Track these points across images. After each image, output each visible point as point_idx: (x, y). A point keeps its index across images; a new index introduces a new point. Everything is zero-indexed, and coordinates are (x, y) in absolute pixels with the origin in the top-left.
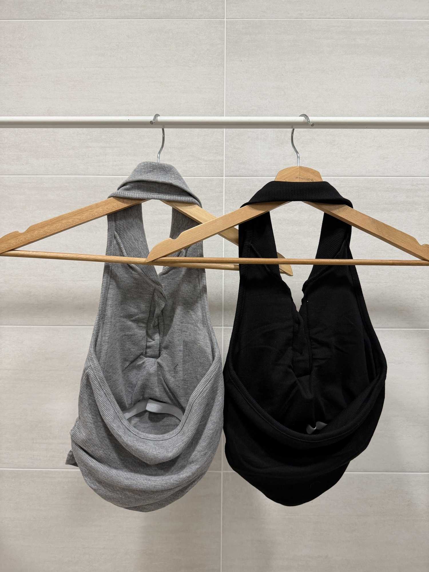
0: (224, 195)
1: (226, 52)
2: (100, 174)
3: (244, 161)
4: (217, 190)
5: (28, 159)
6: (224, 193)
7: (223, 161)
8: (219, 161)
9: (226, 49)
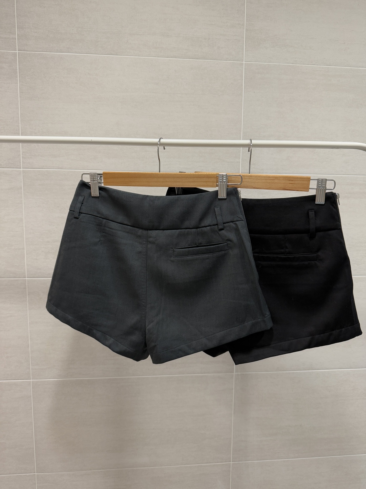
1: (244, 86)
5: (103, 159)
8: (237, 162)
9: (244, 83)
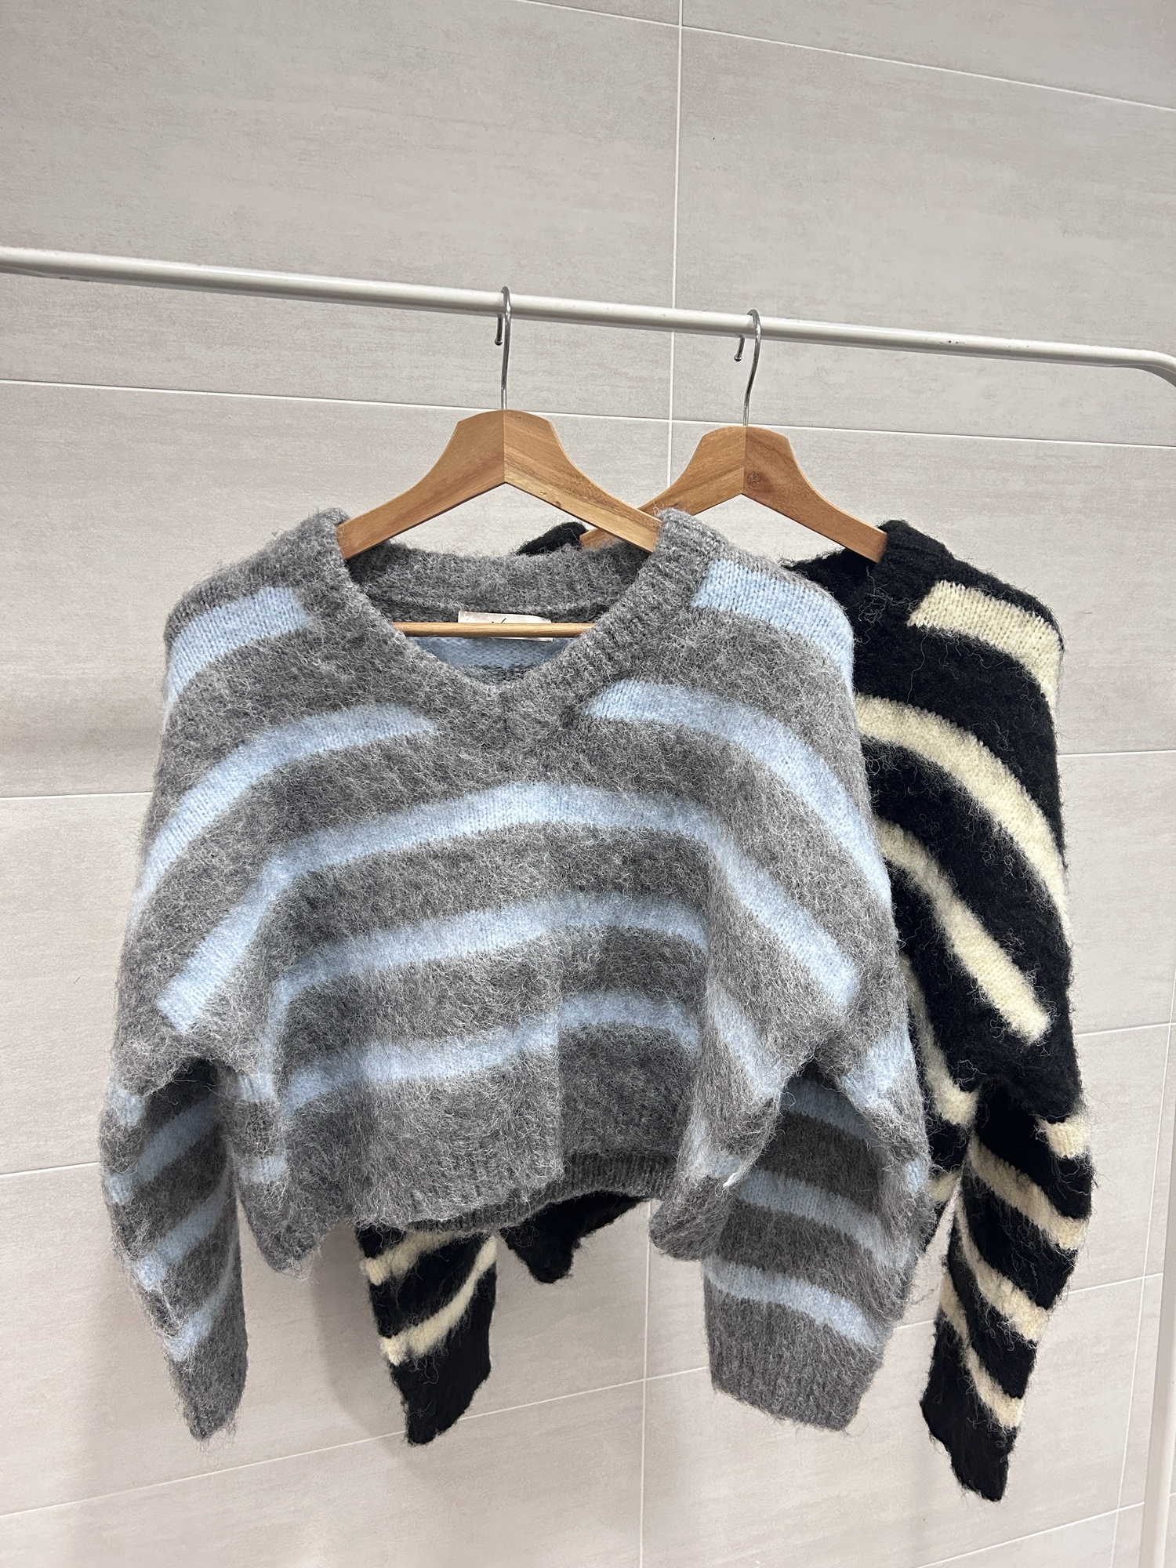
0: (669, 463)
1: (680, 112)
2: (379, 397)
3: (715, 385)
4: (655, 449)
5: (184, 346)
6: (669, 458)
7: (669, 383)
8: (661, 380)
9: (681, 103)
